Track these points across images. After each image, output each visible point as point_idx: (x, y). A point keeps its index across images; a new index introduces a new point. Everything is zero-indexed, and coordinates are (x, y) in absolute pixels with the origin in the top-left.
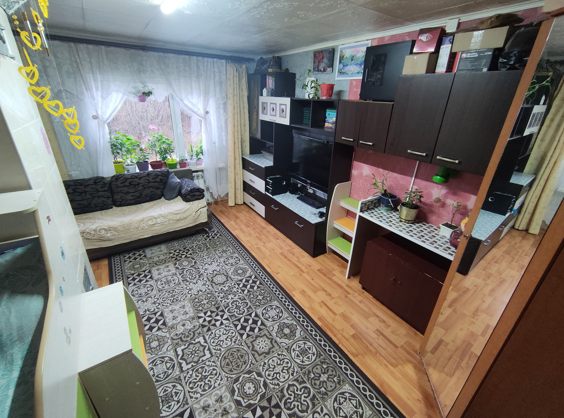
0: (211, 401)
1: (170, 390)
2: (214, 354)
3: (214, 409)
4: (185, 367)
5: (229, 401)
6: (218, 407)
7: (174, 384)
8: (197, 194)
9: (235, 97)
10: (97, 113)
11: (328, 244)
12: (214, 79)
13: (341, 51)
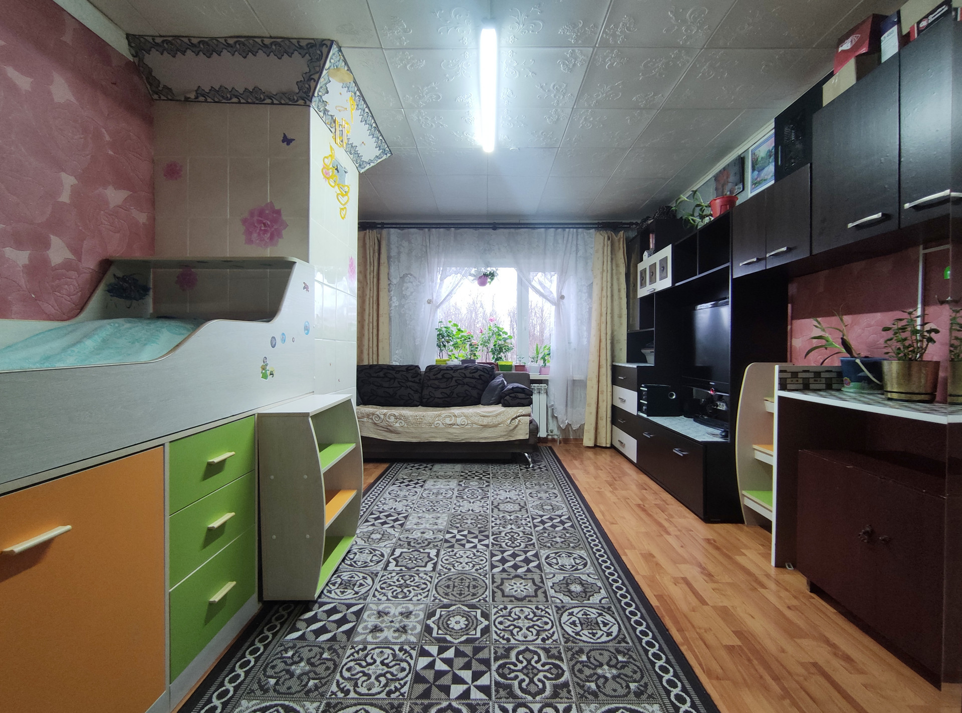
0: (395, 610)
1: (357, 578)
2: (438, 569)
3: (391, 619)
4: (392, 566)
5: (417, 622)
6: (399, 620)
7: (366, 576)
8: (521, 395)
9: (605, 274)
10: (432, 296)
11: (743, 500)
12: (577, 254)
13: (753, 154)
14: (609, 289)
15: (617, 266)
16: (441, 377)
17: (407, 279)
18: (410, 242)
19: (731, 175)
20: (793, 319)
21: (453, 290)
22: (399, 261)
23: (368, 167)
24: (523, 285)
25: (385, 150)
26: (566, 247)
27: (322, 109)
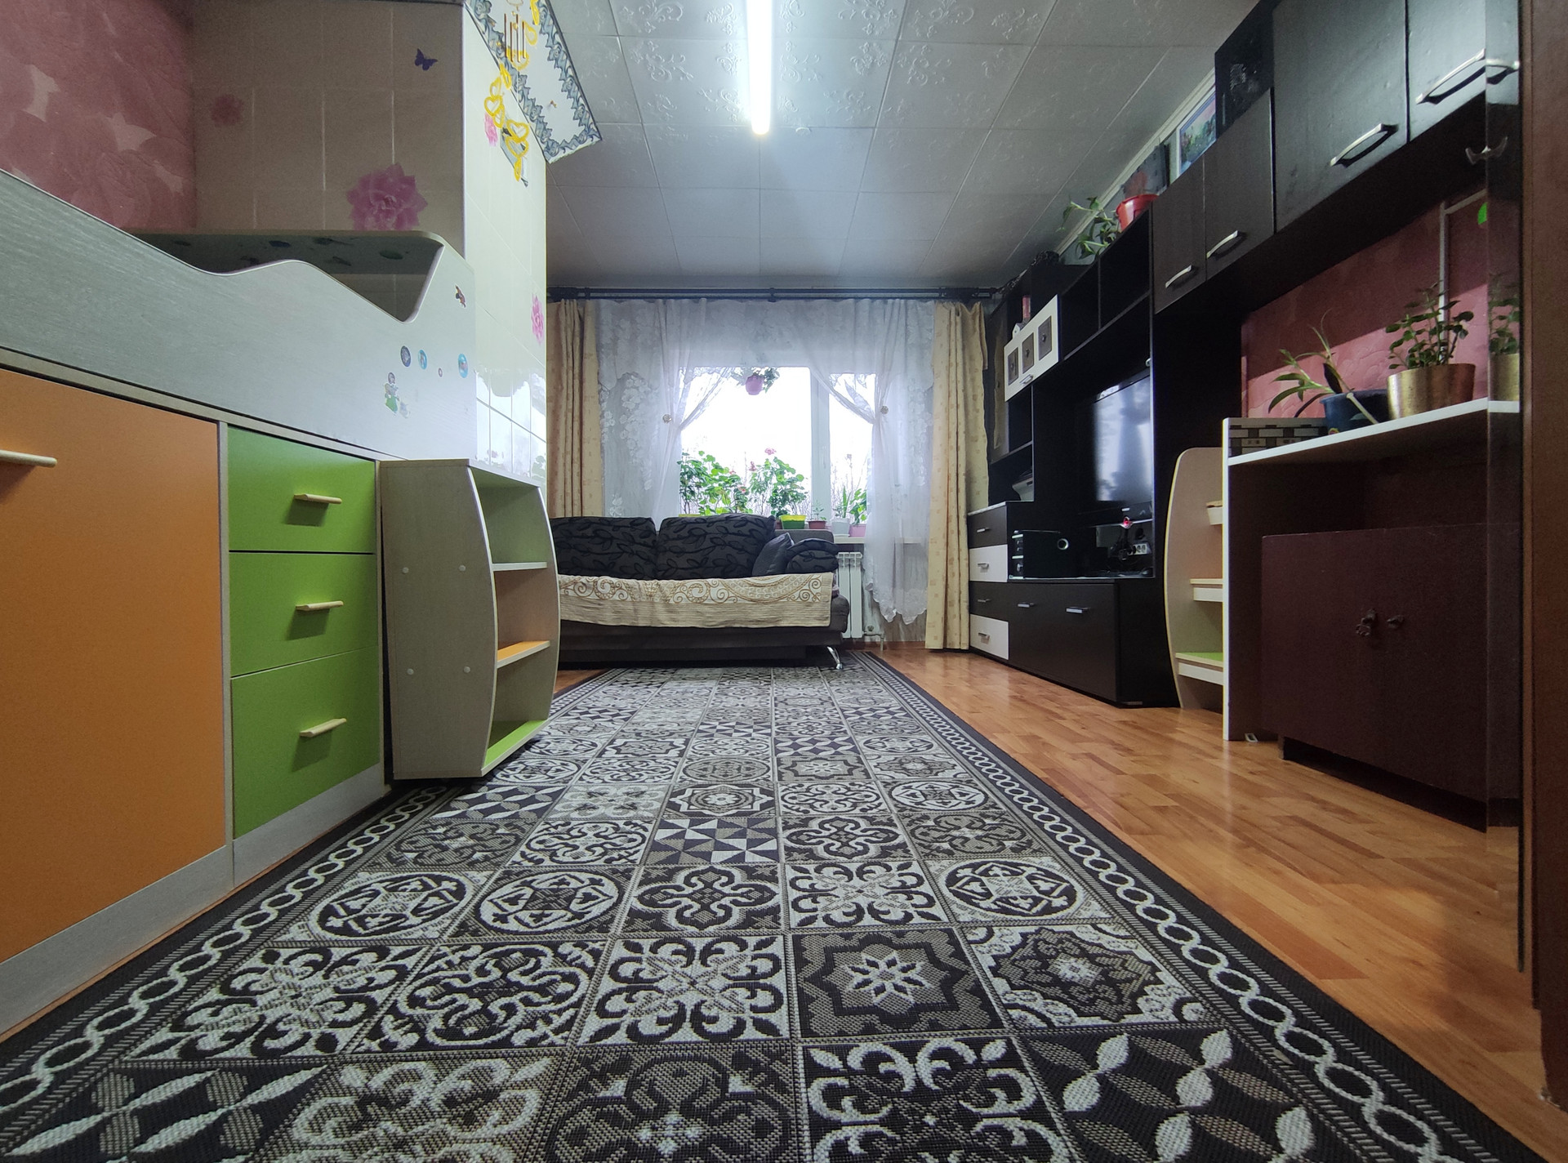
5: (654, 799)
8: (821, 554)
9: (953, 370)
10: (672, 409)
11: (1177, 668)
12: (906, 340)
13: (1183, 135)
14: (961, 394)
15: (971, 359)
16: (687, 535)
17: (629, 383)
18: (633, 321)
19: (1149, 177)
20: (1249, 378)
21: (705, 399)
22: (615, 353)
23: (561, 154)
24: (820, 392)
25: (589, 128)
26: (889, 329)
27: (482, 16)
